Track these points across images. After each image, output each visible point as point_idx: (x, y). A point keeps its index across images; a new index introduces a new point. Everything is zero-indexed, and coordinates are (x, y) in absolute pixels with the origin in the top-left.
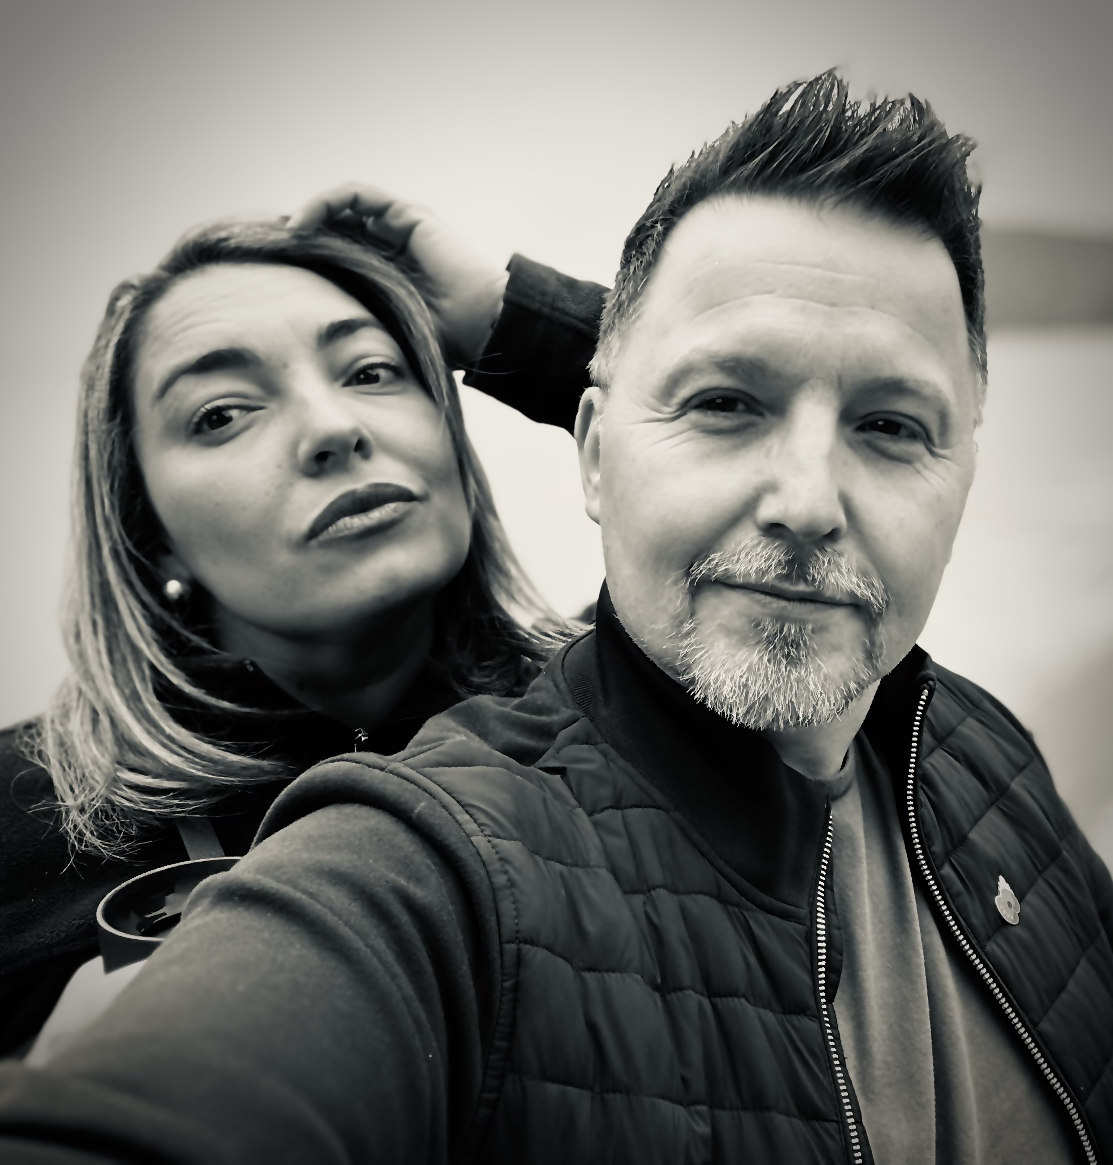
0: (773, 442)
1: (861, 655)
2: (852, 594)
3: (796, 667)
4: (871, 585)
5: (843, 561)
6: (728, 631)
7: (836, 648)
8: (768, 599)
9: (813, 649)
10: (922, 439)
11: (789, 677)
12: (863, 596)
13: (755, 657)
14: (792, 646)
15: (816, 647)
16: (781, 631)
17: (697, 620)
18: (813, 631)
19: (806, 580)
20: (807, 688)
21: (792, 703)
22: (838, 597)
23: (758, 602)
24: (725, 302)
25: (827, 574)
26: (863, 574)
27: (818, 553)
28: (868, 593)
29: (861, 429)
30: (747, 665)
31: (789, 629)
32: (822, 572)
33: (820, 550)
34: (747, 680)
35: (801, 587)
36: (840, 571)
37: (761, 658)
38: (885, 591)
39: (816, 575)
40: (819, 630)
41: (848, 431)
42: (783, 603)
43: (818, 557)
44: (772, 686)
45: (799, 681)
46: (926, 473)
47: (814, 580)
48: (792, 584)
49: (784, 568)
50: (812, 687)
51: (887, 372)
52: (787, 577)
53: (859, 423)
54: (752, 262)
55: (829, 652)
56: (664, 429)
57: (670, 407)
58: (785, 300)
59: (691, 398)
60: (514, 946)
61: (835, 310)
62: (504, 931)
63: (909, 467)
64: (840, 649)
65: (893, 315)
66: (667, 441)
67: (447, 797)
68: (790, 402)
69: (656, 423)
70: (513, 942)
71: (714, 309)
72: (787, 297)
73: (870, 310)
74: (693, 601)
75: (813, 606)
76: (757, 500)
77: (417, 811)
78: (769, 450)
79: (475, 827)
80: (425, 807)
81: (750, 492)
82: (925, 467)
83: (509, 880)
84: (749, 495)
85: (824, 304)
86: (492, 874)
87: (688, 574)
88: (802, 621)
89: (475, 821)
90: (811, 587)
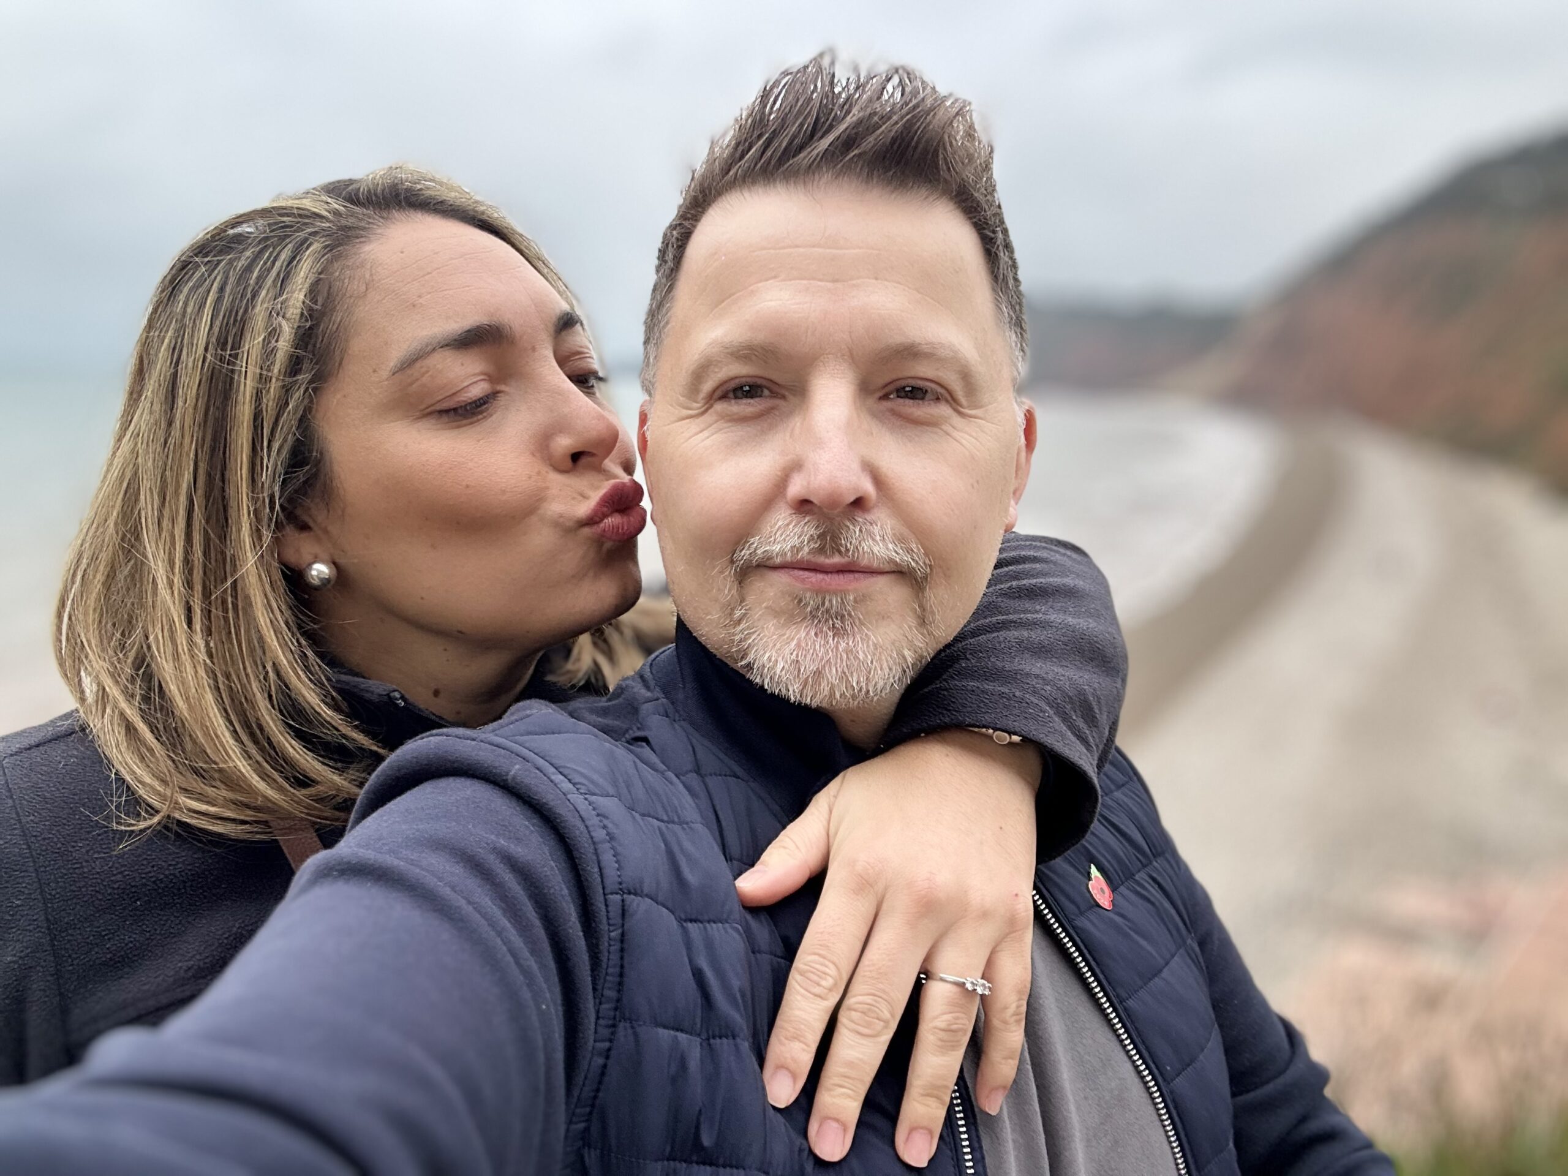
0: (796, 422)
1: (912, 621)
2: (891, 561)
3: (843, 637)
4: (909, 551)
5: (876, 529)
6: (776, 613)
7: (884, 617)
8: (807, 574)
9: (859, 619)
10: (947, 401)
11: (837, 648)
12: (904, 562)
13: (803, 634)
14: (837, 619)
15: (861, 616)
16: (823, 604)
17: (746, 605)
18: (855, 601)
19: (840, 552)
20: (856, 658)
21: (845, 673)
22: (875, 565)
23: (796, 578)
24: (733, 294)
25: (860, 542)
26: (900, 540)
27: (848, 524)
28: (907, 558)
29: (884, 397)
30: (795, 642)
31: (830, 601)
32: (854, 541)
33: (849, 520)
34: (797, 656)
35: (837, 559)
36: (874, 540)
37: (808, 633)
38: (926, 554)
39: (848, 545)
40: (861, 600)
41: (871, 401)
42: (820, 576)
43: (848, 527)
44: (822, 659)
45: (848, 651)
46: (956, 434)
47: (848, 550)
48: (827, 557)
49: (816, 542)
50: (862, 657)
51: (897, 339)
52: (821, 550)
53: (881, 394)
54: (754, 251)
55: (877, 621)
56: (693, 426)
57: (696, 402)
58: (789, 283)
59: (714, 391)
60: (618, 897)
61: (839, 285)
62: (608, 882)
63: (939, 430)
64: (888, 617)
65: (899, 283)
66: (701, 434)
67: (541, 762)
68: (807, 381)
69: (688, 420)
70: (617, 893)
71: (725, 303)
72: (790, 280)
73: (874, 281)
74: (741, 587)
75: (851, 576)
76: (786, 481)
77: (512, 773)
78: (793, 430)
79: (571, 786)
80: (519, 770)
81: (779, 473)
82: (953, 427)
83: (608, 834)
84: (777, 475)
85: (828, 281)
86: (591, 829)
87: (732, 562)
88: (845, 592)
89: (570, 781)
90: (846, 558)
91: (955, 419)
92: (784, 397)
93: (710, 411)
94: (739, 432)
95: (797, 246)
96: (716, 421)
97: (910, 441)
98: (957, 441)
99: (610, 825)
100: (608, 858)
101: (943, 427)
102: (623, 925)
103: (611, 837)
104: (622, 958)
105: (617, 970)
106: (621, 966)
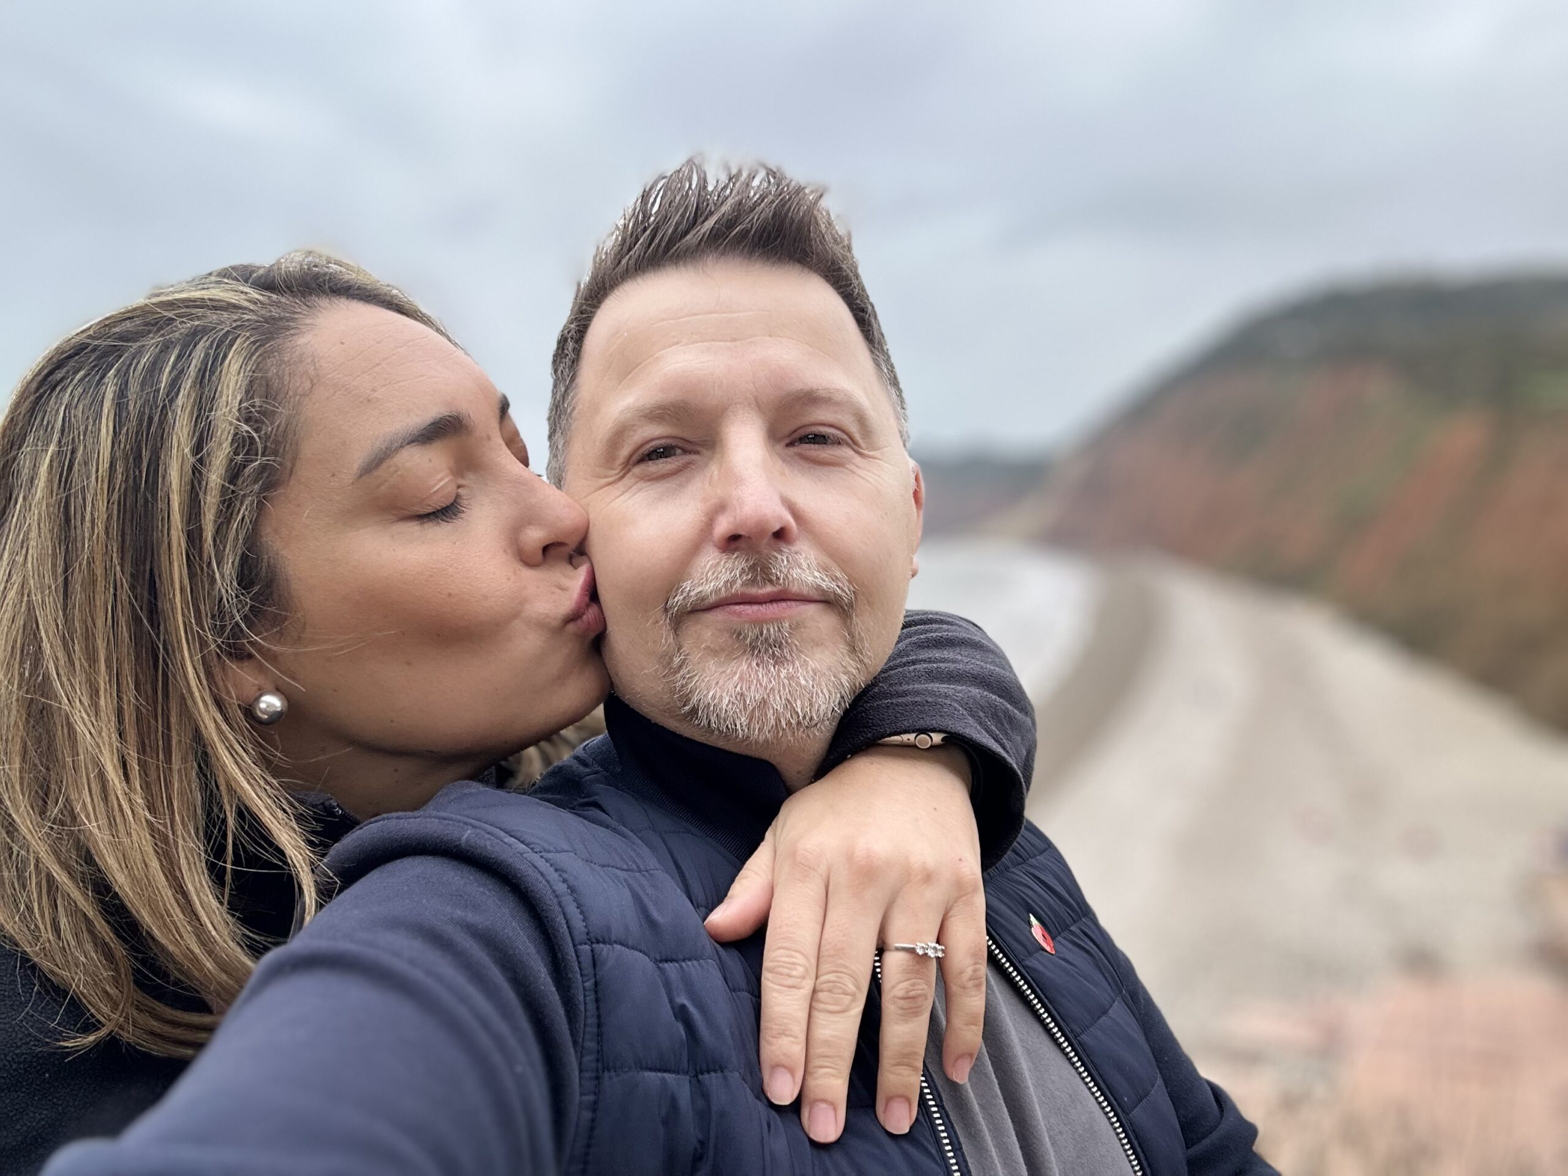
0: (714, 469)
1: (843, 648)
2: (819, 588)
3: (784, 665)
4: (835, 579)
5: (802, 559)
6: (713, 652)
7: (818, 643)
8: (742, 607)
9: (796, 645)
10: (848, 445)
11: (779, 676)
12: (829, 589)
13: (744, 666)
14: (775, 647)
15: (797, 643)
16: (762, 634)
17: (684, 651)
18: (791, 628)
19: (771, 581)
20: (799, 684)
21: (788, 700)
22: (805, 591)
23: (733, 614)
24: (640, 364)
25: (788, 571)
26: (825, 569)
27: (776, 554)
28: (833, 585)
29: (791, 444)
30: (737, 676)
31: (768, 630)
32: (783, 570)
33: (775, 550)
34: (741, 688)
35: (769, 589)
36: (800, 568)
37: (750, 664)
38: (850, 581)
39: (778, 573)
40: (796, 627)
41: (780, 447)
42: (755, 608)
43: (777, 558)
44: (766, 688)
45: (790, 678)
46: (860, 472)
47: (778, 579)
48: (759, 588)
49: (747, 575)
50: (803, 682)
52: (753, 582)
53: (788, 441)
54: (653, 324)
55: (812, 647)
56: (615, 490)
57: (615, 469)
58: (691, 346)
59: (631, 456)
60: (588, 947)
61: (738, 343)
62: (576, 933)
63: (845, 470)
64: (822, 644)
65: (792, 338)
66: (622, 497)
67: (490, 828)
68: (718, 433)
69: (607, 488)
70: (586, 944)
71: (632, 373)
72: (693, 343)
73: (768, 338)
74: (677, 635)
75: (784, 604)
76: (711, 525)
77: (464, 838)
78: (711, 477)
79: (525, 846)
81: (703, 519)
82: (857, 466)
83: (570, 887)
84: (702, 521)
85: (726, 341)
86: (552, 883)
87: (666, 610)
88: (779, 620)
89: (522, 842)
90: (778, 586)
91: (857, 459)
92: (697, 453)
93: (628, 476)
95: (694, 314)
96: (637, 482)
97: (820, 481)
98: (863, 478)
99: (570, 878)
100: (572, 909)
101: (847, 466)
102: (595, 975)
103: (574, 889)
104: (598, 1008)
105: (594, 1020)
106: (599, 1017)
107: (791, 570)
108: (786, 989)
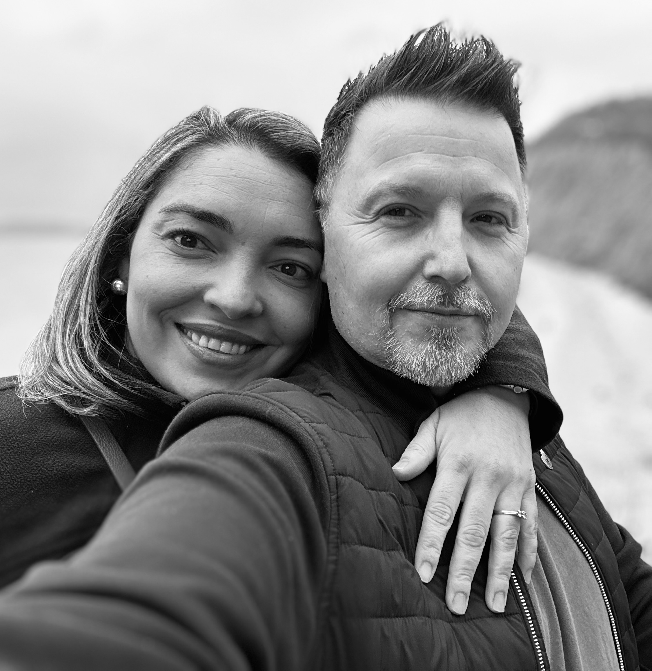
0: (429, 232)
1: (481, 341)
2: (476, 310)
3: (450, 350)
4: (484, 304)
5: (470, 293)
6: (412, 335)
7: (469, 339)
8: (434, 316)
9: (458, 340)
10: (504, 224)
11: (446, 355)
12: (481, 310)
13: (429, 347)
14: (448, 339)
15: (459, 339)
16: (442, 332)
17: (395, 330)
18: (458, 331)
19: (453, 305)
20: (456, 361)
21: (449, 369)
22: (470, 312)
23: (428, 318)
24: (396, 157)
25: (463, 300)
26: (480, 298)
27: (458, 289)
28: (484, 308)
29: (472, 221)
30: (424, 351)
31: (446, 330)
32: (461, 299)
33: (459, 288)
34: (425, 359)
35: (451, 308)
36: (469, 298)
37: (432, 347)
38: (492, 307)
39: (458, 301)
40: (461, 330)
41: (467, 222)
42: (441, 317)
43: (459, 292)
44: (438, 362)
45: (451, 357)
46: (508, 242)
47: (457, 304)
48: (446, 307)
49: (441, 299)
50: (459, 361)
51: (486, 191)
52: (443, 304)
53: (471, 218)
54: (409, 135)
55: (466, 341)
56: (368, 228)
57: (369, 215)
58: (429, 155)
59: (381, 210)
60: (334, 477)
61: (455, 158)
62: (328, 469)
63: (499, 240)
64: (471, 339)
65: (486, 160)
66: (371, 234)
67: (281, 405)
68: (436, 210)
69: (362, 225)
70: (333, 475)
71: (390, 161)
72: (430, 153)
73: (474, 158)
74: (392, 320)
75: (457, 318)
76: (423, 264)
77: (268, 411)
78: (427, 236)
79: (300, 418)
80: (272, 409)
81: (419, 259)
82: (507, 239)
83: (324, 444)
84: (419, 261)
85: (450, 156)
86: (316, 441)
87: (388, 306)
88: (452, 326)
89: (299, 416)
90: (456, 308)
91: (507, 234)
92: (420, 217)
93: (377, 221)
94: (395, 234)
95: (434, 135)
96: (382, 227)
97: (486, 245)
98: (508, 246)
99: (325, 439)
100: (326, 456)
101: (502, 238)
102: (337, 492)
103: (326, 445)
104: (338, 510)
105: (336, 517)
106: (339, 515)
107: (465, 300)
108: (439, 524)
